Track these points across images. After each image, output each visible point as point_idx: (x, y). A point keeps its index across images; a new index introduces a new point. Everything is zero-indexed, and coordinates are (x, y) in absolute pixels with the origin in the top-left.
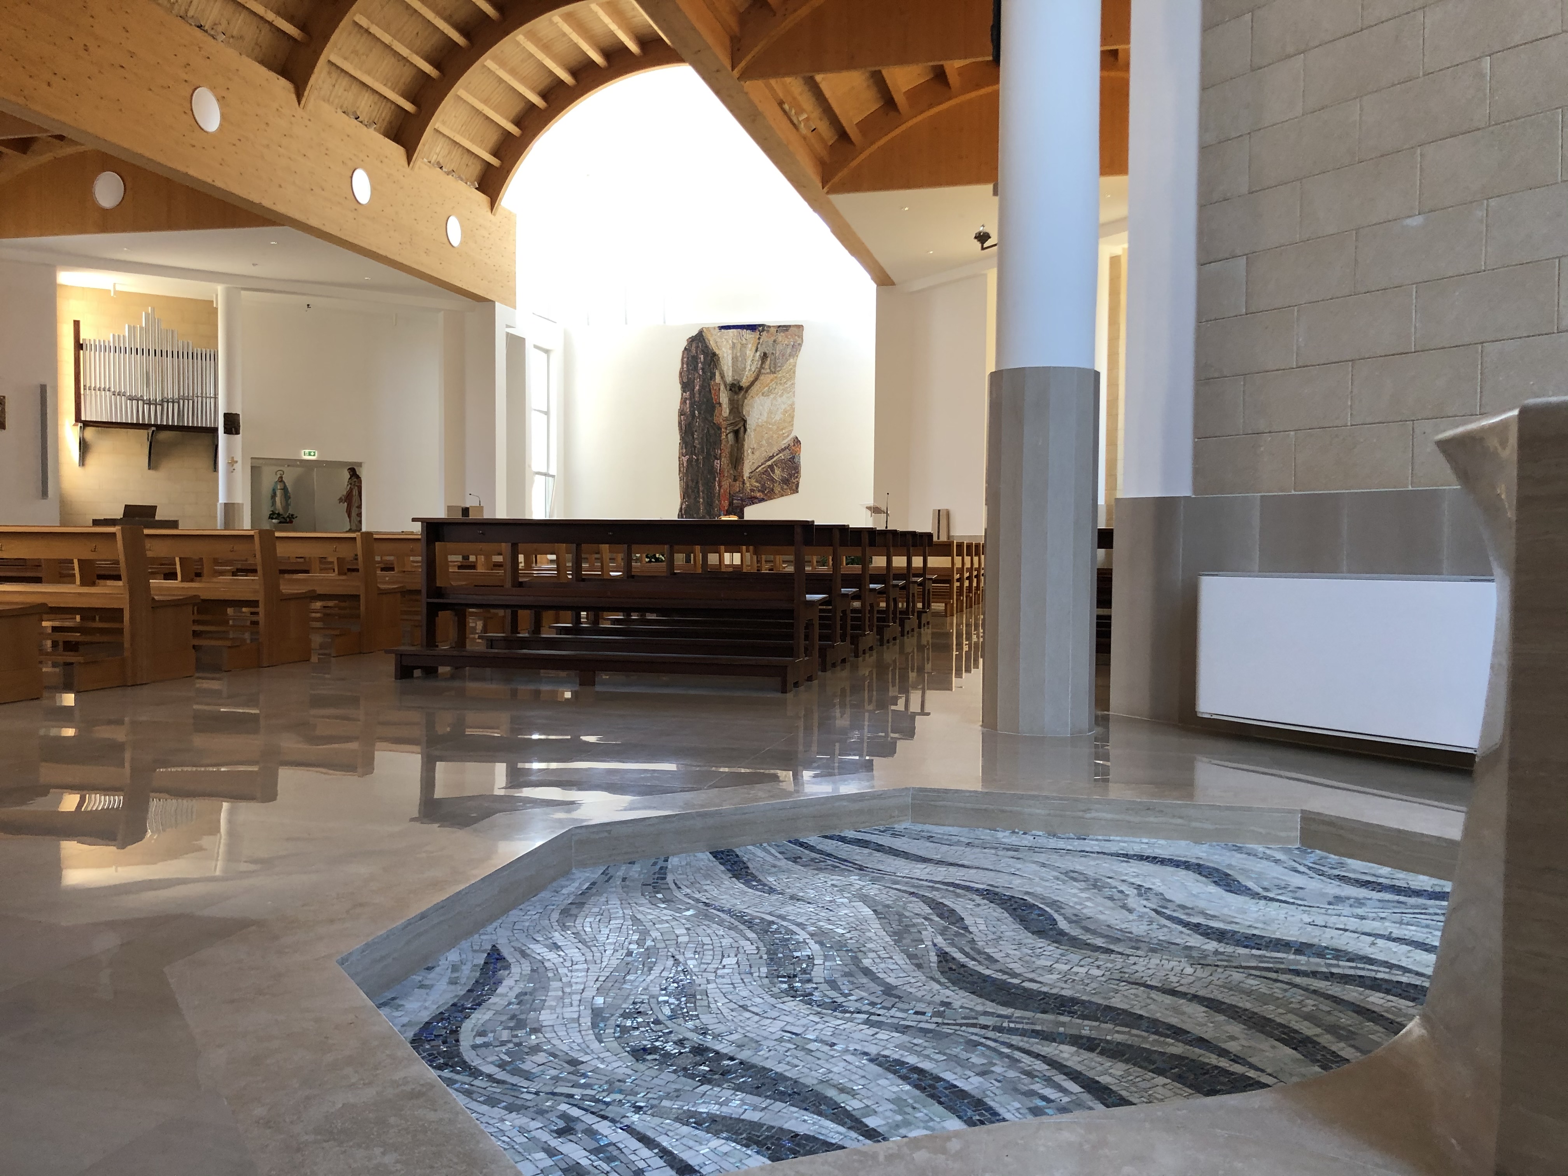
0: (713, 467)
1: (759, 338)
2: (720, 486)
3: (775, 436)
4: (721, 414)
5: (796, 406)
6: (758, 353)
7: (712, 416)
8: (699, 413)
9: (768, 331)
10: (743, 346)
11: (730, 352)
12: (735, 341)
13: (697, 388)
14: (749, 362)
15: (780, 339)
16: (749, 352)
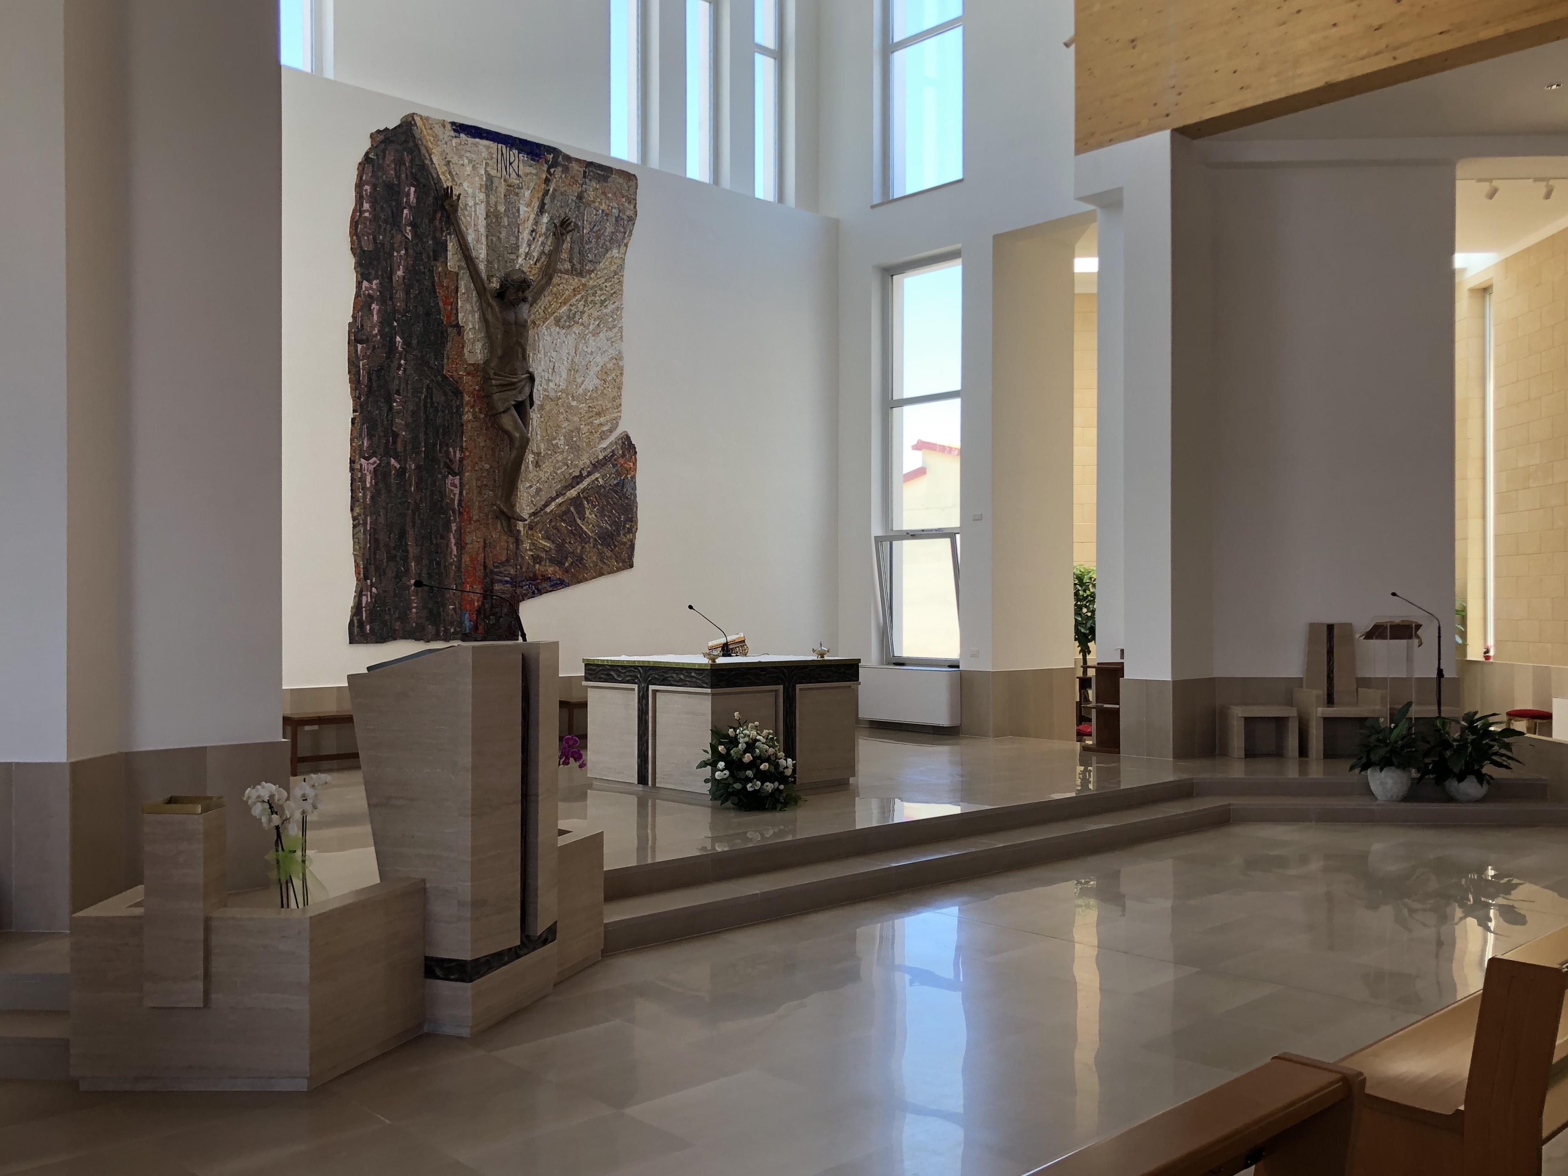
0: (443, 494)
1: (547, 181)
2: (461, 545)
3: (585, 429)
4: (461, 354)
5: (628, 363)
6: (545, 219)
7: (439, 355)
8: (407, 344)
9: (566, 169)
10: (512, 190)
11: (482, 196)
12: (493, 173)
13: (400, 273)
14: (525, 235)
15: (591, 195)
16: (526, 211)
